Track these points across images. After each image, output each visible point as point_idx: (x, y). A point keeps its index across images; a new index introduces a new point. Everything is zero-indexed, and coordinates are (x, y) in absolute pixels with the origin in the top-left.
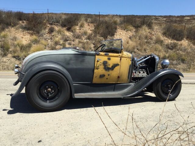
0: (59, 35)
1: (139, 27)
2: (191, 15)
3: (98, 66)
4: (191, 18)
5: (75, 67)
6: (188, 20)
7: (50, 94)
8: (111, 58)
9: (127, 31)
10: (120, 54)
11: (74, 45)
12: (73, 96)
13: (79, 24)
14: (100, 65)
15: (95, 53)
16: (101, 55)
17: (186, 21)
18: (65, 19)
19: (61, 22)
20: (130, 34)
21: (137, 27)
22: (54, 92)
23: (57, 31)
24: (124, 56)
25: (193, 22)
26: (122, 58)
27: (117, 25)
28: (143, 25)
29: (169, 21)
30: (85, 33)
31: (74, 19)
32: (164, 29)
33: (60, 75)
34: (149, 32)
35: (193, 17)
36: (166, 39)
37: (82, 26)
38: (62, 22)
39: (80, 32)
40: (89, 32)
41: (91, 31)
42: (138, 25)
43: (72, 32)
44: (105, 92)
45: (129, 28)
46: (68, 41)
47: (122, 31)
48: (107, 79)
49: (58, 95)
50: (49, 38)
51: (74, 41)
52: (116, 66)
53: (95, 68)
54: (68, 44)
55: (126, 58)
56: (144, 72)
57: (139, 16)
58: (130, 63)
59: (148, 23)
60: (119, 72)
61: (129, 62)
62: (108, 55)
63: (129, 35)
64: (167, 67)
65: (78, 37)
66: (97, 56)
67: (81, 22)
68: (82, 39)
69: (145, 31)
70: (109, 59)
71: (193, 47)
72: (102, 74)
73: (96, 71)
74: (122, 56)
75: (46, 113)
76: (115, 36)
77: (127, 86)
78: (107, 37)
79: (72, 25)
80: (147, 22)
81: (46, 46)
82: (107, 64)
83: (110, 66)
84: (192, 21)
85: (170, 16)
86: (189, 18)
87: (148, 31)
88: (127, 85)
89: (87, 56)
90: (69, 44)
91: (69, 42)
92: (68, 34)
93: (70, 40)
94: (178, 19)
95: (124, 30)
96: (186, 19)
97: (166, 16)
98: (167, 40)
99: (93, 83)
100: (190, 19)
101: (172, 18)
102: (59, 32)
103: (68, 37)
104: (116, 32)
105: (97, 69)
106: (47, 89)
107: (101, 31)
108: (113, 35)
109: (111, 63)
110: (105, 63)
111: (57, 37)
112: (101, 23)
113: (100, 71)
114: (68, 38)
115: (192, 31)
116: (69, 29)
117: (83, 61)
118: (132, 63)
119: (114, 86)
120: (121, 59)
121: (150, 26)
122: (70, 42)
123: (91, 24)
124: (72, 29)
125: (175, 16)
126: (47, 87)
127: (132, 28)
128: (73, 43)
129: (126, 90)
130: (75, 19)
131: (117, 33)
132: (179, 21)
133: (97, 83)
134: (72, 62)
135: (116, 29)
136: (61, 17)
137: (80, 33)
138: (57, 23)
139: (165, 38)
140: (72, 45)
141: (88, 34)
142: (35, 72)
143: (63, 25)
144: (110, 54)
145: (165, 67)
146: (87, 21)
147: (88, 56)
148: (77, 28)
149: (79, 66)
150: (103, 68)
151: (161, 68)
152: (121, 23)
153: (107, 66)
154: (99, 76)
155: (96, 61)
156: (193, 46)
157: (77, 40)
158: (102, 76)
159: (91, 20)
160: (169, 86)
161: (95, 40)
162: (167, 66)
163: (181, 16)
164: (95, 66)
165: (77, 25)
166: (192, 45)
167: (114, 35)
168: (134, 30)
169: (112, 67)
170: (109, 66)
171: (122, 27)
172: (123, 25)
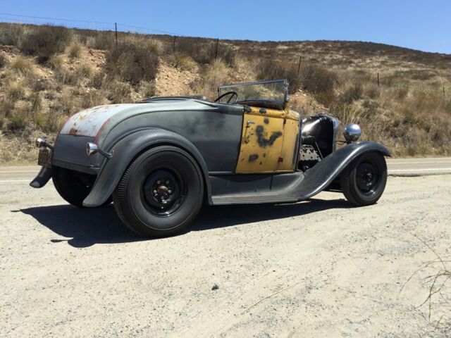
0: (19, 76)
1: (209, 63)
2: (289, 42)
3: (248, 137)
4: (291, 47)
5: (205, 138)
6: (285, 51)
7: (165, 199)
8: (270, 119)
9: (182, 70)
10: (283, 112)
11: (60, 99)
12: (209, 201)
13: (68, 50)
14: (252, 134)
15: (243, 108)
16: (254, 114)
17: (280, 54)
18: (31, 37)
19: (20, 44)
20: (190, 76)
21: (204, 62)
22: (171, 194)
23: (11, 65)
24: (290, 116)
25: (295, 56)
26: (288, 121)
27: (158, 55)
28: (216, 57)
29: (246, 52)
30: (86, 72)
31: (54, 37)
32: (258, 68)
33: (186, 154)
34: (229, 75)
35: (293, 45)
36: (265, 89)
37: (74, 55)
38: (24, 44)
39: (71, 69)
40: (95, 69)
41: (98, 68)
42: (204, 57)
43: (53, 68)
44: (255, 191)
45: (186, 63)
46: (43, 89)
47: (172, 69)
48: (261, 163)
49: (179, 200)
51: (58, 89)
52: (277, 137)
53: (243, 140)
54: (45, 98)
55: (293, 121)
56: (312, 151)
57: (182, 37)
58: (298, 129)
59: (225, 54)
60: (280, 149)
62: (265, 112)
63: (188, 78)
64: (356, 139)
65: (70, 81)
66: (246, 116)
67: (73, 44)
68: (80, 86)
69: (220, 71)
70: (266, 122)
71: (318, 107)
72: (253, 153)
73: (243, 146)
74: (288, 115)
75: (160, 240)
76: (156, 79)
78: (138, 82)
79: (52, 52)
80: (223, 52)
82: (263, 133)
83: (268, 138)
84: (292, 53)
85: (247, 42)
86: (286, 47)
87: (226, 70)
88: (291, 176)
89: (227, 115)
90: (48, 98)
91: (46, 92)
92: (41, 72)
93: (50, 88)
94: (265, 49)
95: (176, 67)
96: (280, 50)
97: (238, 41)
98: (266, 91)
99: (237, 172)
100: (289, 50)
101: (253, 46)
102: (18, 67)
103: (42, 81)
104: (157, 72)
105: (246, 142)
106: (157, 187)
107: (124, 69)
108: (151, 77)
109: (269, 131)
110: (259, 130)
111: (15, 80)
112: (122, 50)
113: (250, 147)
114: (42, 83)
115: (313, 75)
116: (43, 62)
117: (220, 126)
119: (270, 178)
120: (285, 122)
121: (229, 60)
122: (50, 92)
123: (97, 51)
124: (51, 61)
125: (257, 42)
126: (159, 182)
127: (193, 63)
128: (58, 95)
129: (291, 187)
130: (57, 38)
131: (161, 73)
132: (266, 53)
133: (243, 173)
134: (200, 127)
135: (157, 63)
136: (19, 32)
137: (73, 72)
138: (10, 44)
139: (262, 88)
141: (93, 74)
142: (139, 150)
143: (28, 51)
144: (269, 111)
145: (352, 140)
146: (85, 43)
147: (232, 116)
148: (64, 58)
149: (214, 137)
150: (255, 141)
151: (345, 142)
152: (167, 52)
153: (262, 137)
154: (248, 158)
155: (245, 125)
156: (317, 105)
157: (67, 89)
158: (253, 158)
159: (97, 41)
160: (369, 174)
161: (111, 88)
162: (356, 136)
163: (269, 41)
164: (243, 135)
165: (62, 52)
166: (315, 102)
167: (154, 78)
168: (197, 68)
169: (271, 137)
170: (266, 135)
171: (169, 61)
172: (172, 57)
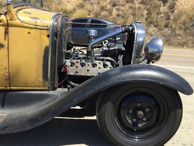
24: (17, 22)
26: (12, 29)
46: (117, 6)
50: (96, 2)
51: (123, 5)
55: (28, 30)
58: (47, 42)
60: (5, 64)
61: (41, 40)
68: (135, 4)
74: (10, 22)
77: (41, 98)
81: (90, 12)
88: (39, 94)
90: (117, 10)
114: (117, 3)
118: (53, 44)
122: (119, 7)
140: (120, 12)
157: (128, 5)
